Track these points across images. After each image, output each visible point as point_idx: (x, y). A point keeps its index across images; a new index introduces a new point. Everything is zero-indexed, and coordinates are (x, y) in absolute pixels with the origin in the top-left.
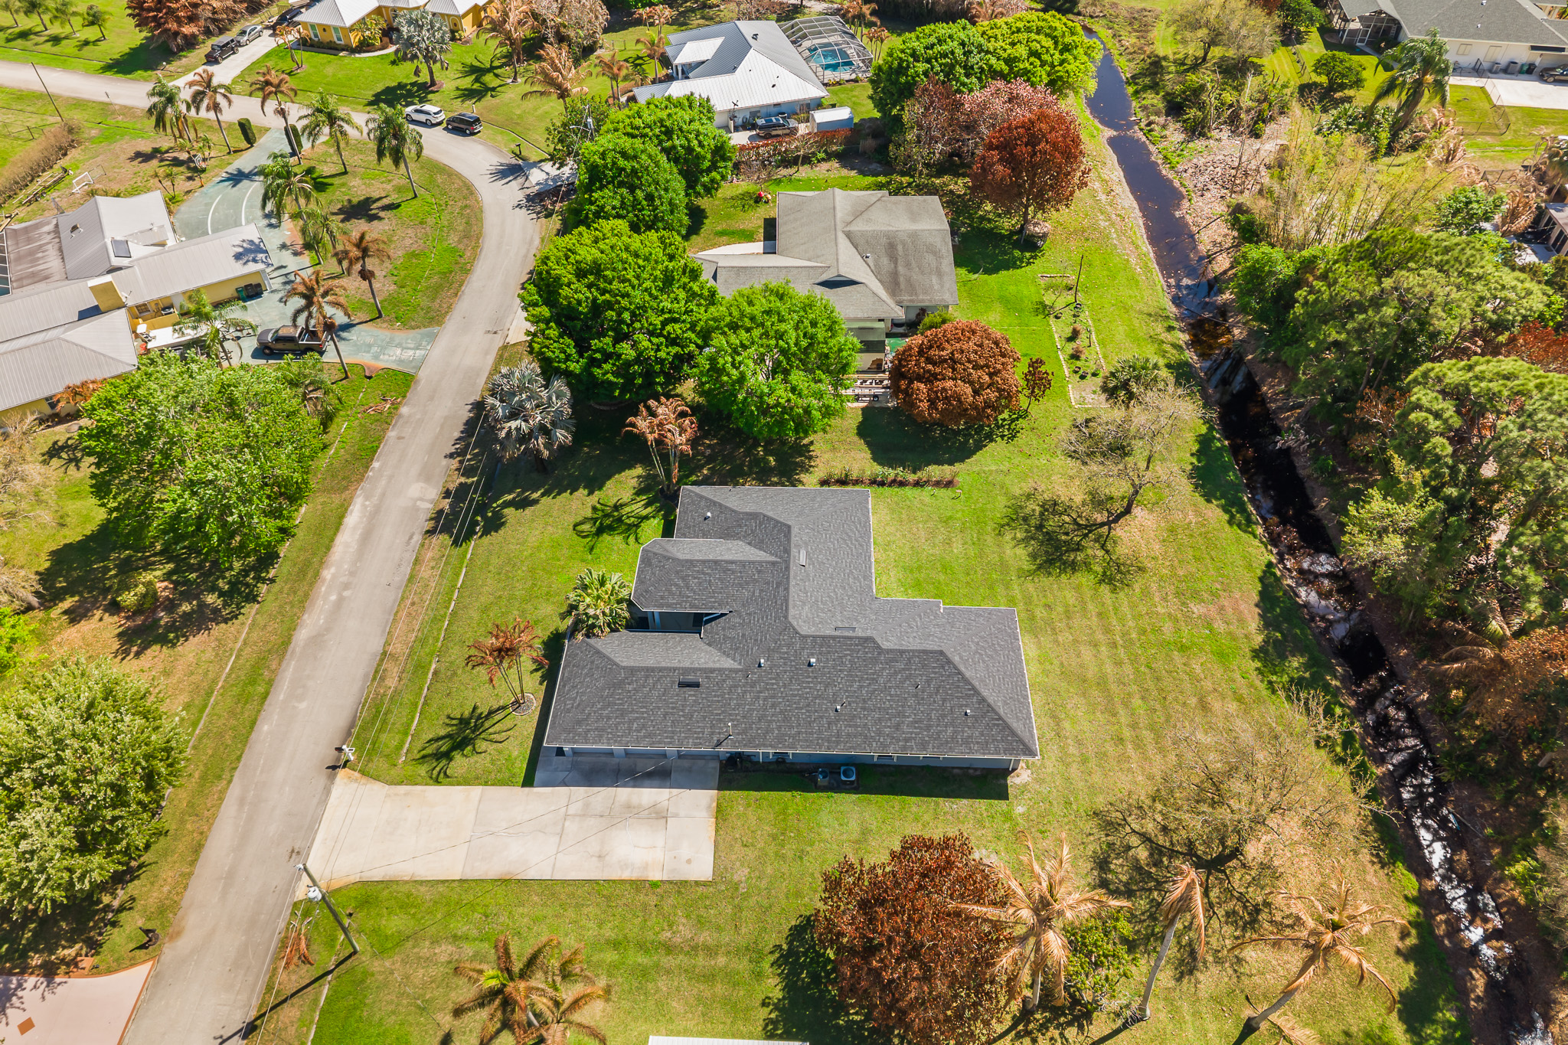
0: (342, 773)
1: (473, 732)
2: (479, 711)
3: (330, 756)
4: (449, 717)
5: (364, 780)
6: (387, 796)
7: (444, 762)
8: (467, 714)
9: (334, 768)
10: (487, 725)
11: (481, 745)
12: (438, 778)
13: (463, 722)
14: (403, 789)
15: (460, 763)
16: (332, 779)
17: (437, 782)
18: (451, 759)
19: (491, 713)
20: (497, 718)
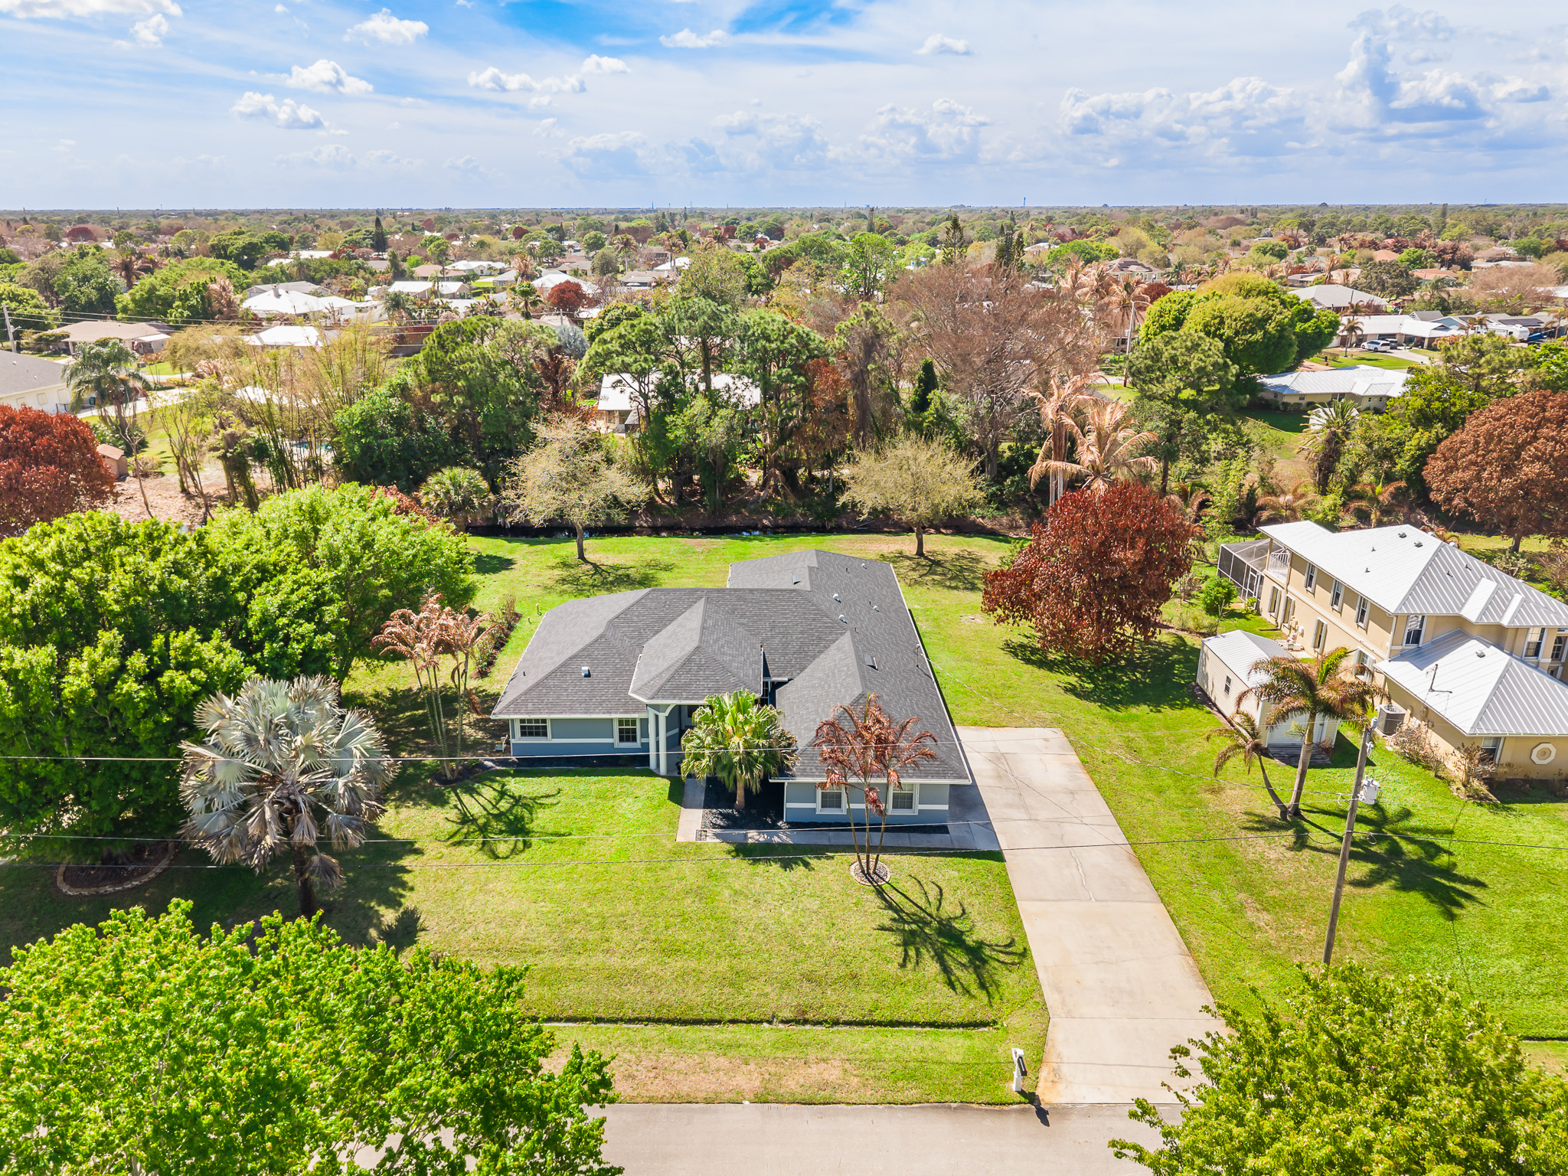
0: (1048, 1096)
1: (928, 924)
2: (887, 923)
3: (1021, 1127)
4: (903, 965)
5: (1051, 1057)
6: (1070, 1015)
7: (987, 951)
8: (894, 938)
9: (1042, 1114)
10: (909, 908)
11: (949, 909)
12: (1018, 954)
13: (909, 940)
14: (1051, 998)
15: (985, 930)
16: (1065, 1111)
17: (1024, 954)
18: (981, 944)
19: (890, 906)
20: (897, 898)
